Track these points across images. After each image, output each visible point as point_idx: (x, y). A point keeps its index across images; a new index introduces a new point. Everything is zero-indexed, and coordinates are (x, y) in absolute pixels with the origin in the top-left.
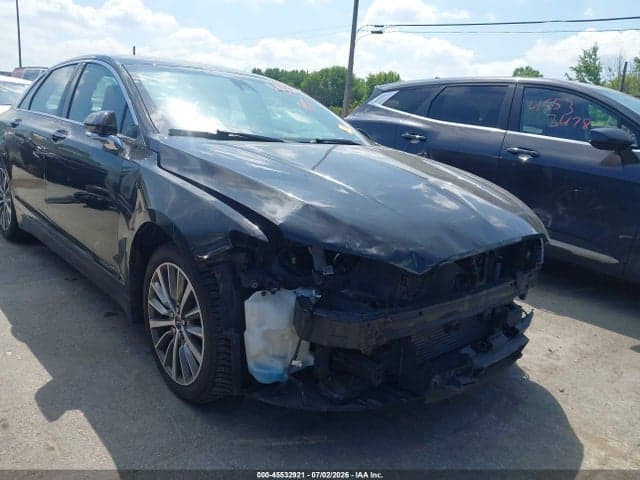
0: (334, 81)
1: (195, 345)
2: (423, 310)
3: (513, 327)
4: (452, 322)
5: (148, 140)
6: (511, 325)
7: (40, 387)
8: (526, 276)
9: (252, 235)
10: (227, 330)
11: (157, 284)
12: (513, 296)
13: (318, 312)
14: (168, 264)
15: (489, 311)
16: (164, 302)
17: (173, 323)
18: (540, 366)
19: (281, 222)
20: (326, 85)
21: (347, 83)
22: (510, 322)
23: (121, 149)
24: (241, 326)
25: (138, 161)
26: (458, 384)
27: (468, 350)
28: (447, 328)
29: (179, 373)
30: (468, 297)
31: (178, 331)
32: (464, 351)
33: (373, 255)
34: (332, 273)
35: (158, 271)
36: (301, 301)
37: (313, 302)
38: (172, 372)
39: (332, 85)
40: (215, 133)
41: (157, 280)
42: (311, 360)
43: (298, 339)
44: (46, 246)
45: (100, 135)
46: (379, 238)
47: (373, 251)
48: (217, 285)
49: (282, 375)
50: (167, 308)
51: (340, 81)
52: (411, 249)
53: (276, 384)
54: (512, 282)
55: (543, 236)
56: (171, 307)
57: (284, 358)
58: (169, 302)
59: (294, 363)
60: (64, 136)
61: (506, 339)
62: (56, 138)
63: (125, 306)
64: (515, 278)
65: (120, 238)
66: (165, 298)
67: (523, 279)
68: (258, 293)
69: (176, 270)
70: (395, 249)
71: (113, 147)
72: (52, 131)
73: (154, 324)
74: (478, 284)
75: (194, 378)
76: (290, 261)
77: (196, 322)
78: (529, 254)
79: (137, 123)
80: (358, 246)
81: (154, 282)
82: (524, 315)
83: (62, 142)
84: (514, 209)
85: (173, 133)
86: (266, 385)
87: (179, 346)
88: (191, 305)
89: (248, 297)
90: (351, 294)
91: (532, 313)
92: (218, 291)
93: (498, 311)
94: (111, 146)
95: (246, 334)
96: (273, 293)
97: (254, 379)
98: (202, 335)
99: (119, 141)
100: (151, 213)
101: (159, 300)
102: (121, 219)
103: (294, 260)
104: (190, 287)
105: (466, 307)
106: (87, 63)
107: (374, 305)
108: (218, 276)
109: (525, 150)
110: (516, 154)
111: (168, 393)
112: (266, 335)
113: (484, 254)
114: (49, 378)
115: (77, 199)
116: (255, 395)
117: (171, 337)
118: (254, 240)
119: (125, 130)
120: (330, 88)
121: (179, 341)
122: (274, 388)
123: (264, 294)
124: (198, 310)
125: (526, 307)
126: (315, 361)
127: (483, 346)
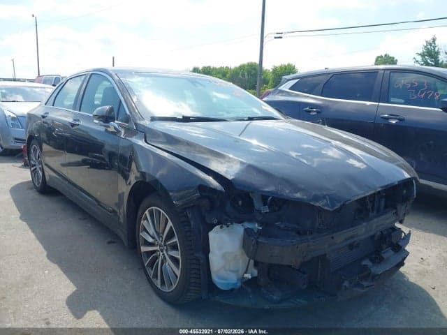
0: (249, 73)
1: (174, 264)
2: (334, 235)
3: (397, 244)
4: (354, 242)
5: (136, 124)
6: (395, 242)
7: (68, 295)
8: (403, 207)
9: (212, 186)
10: (197, 253)
11: (145, 221)
12: (395, 222)
13: (261, 240)
14: (154, 208)
15: (379, 233)
16: (151, 233)
17: (158, 248)
18: (416, 270)
19: (232, 177)
20: (243, 75)
21: (259, 73)
22: (394, 240)
23: (119, 132)
24: (207, 250)
25: (130, 139)
26: (362, 287)
27: (366, 262)
28: (351, 246)
29: (163, 283)
30: (364, 224)
31: (161, 254)
32: (364, 263)
33: (298, 198)
34: (268, 211)
35: (147, 212)
36: (247, 231)
37: (256, 231)
38: (158, 283)
39: (248, 75)
40: (181, 117)
41: (146, 219)
42: (255, 273)
43: (248, 259)
44: (65, 196)
45: (104, 122)
46: (303, 186)
47: (298, 195)
48: (189, 222)
49: (236, 283)
50: (153, 238)
51: (254, 72)
52: (325, 193)
53: (232, 290)
54: (394, 211)
55: (415, 178)
56: (157, 237)
57: (237, 271)
58: (155, 233)
59: (246, 275)
60: (77, 123)
61: (393, 253)
62: (73, 125)
63: (123, 236)
64: (396, 208)
65: (120, 192)
66: (152, 231)
67: (401, 209)
68: (218, 227)
69: (160, 212)
70: (314, 193)
71: (113, 130)
72: (71, 120)
73: (144, 249)
74: (371, 214)
75: (174, 287)
76: (238, 203)
77: (174, 247)
78: (405, 192)
79: (128, 113)
80: (287, 192)
81: (144, 220)
82: (403, 235)
83: (78, 127)
84: (392, 161)
85: (153, 119)
86: (225, 291)
87: (162, 264)
88: (170, 235)
89: (211, 230)
90: (282, 226)
91: (410, 234)
92: (190, 226)
93: (385, 233)
94: (112, 129)
95: (210, 256)
96: (228, 226)
97: (217, 287)
98: (179, 257)
99: (117, 126)
100: (143, 174)
101: (148, 232)
102: (120, 178)
103: (240, 203)
104: (170, 224)
105: (362, 231)
106: (92, 74)
107: (298, 233)
108: (190, 216)
109: (393, 116)
110: (387, 119)
111: (155, 297)
112: (224, 256)
113: (374, 194)
114: (75, 289)
115: (84, 163)
116: (217, 298)
117: (157, 258)
118: (214, 190)
119: (120, 118)
120: (247, 77)
121: (162, 260)
122: (231, 292)
123: (221, 227)
124: (176, 240)
125: (405, 230)
126: (258, 273)
127: (377, 258)
